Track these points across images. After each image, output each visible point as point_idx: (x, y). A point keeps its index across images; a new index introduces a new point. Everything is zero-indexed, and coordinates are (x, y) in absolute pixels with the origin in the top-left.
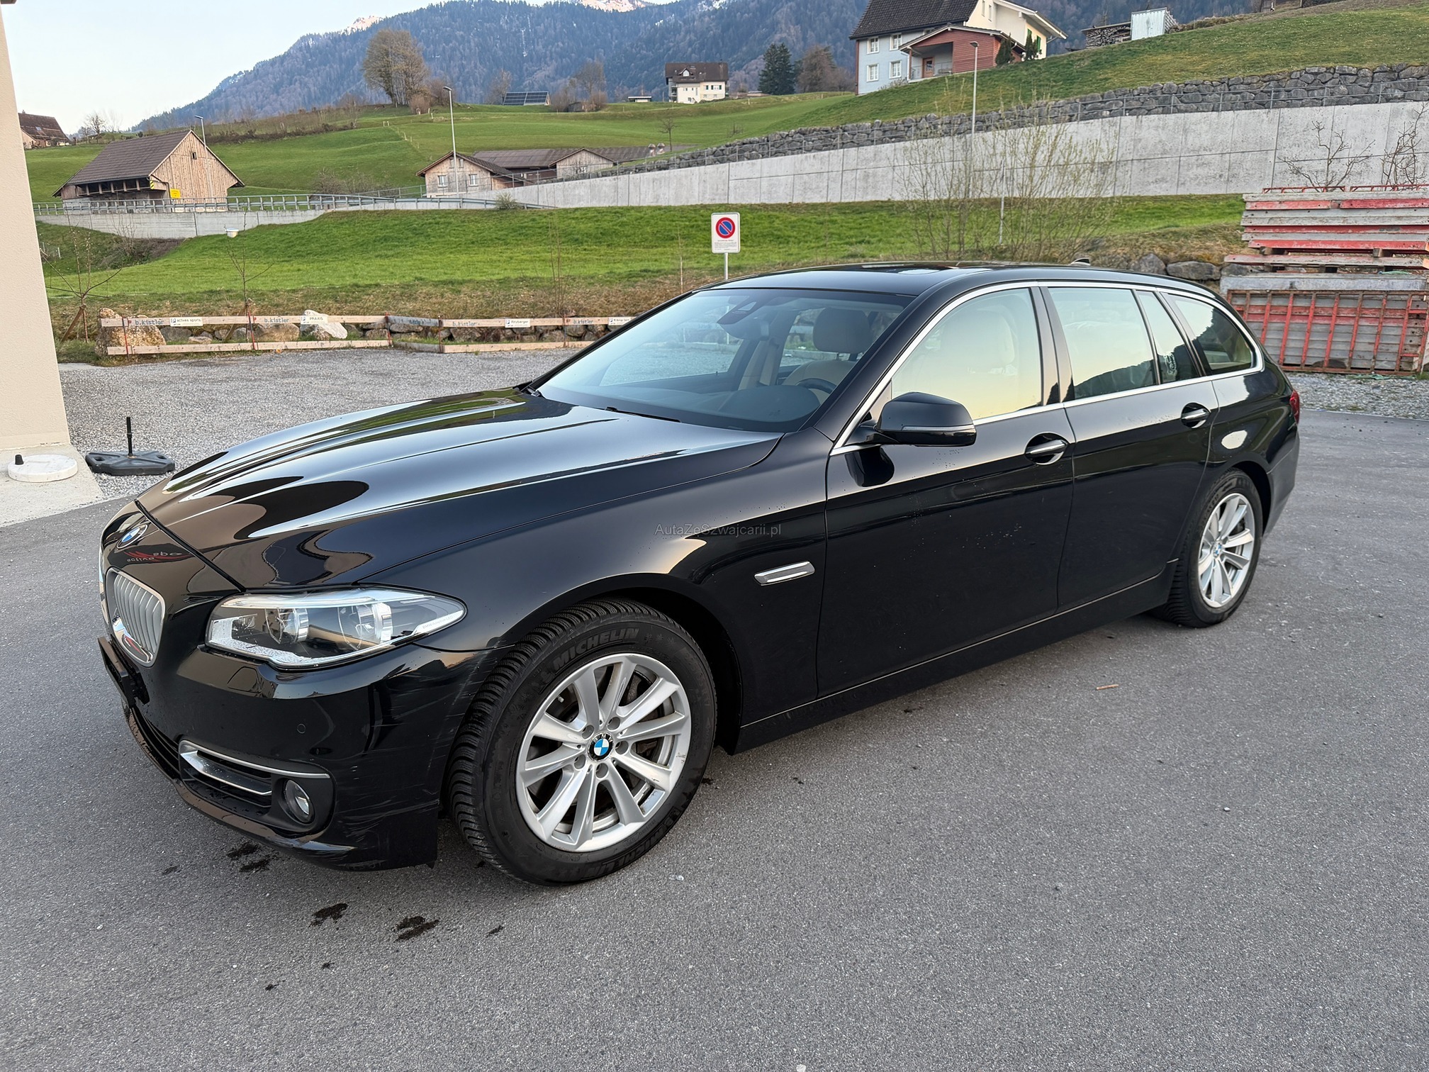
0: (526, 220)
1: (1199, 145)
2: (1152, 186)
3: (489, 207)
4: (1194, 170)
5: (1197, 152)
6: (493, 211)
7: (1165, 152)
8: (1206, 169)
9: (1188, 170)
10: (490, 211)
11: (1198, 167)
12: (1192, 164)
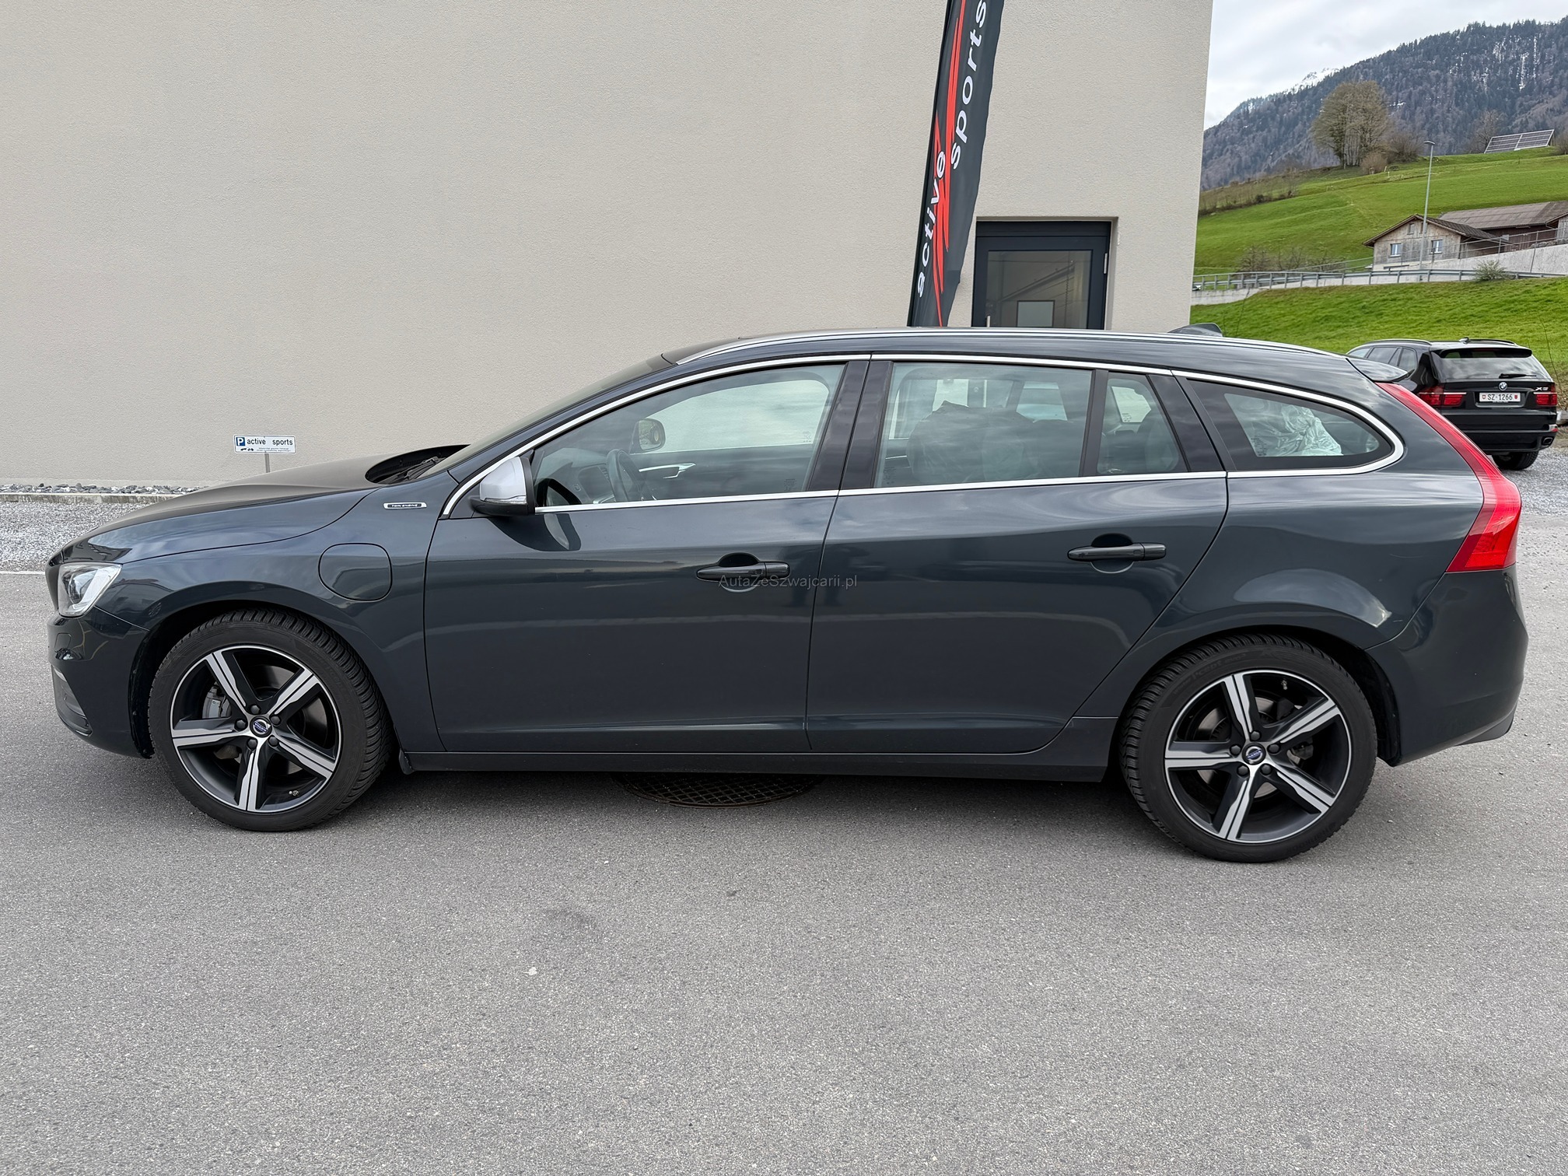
0: (1516, 293)
3: (1464, 278)
6: (1471, 283)
10: (1466, 283)
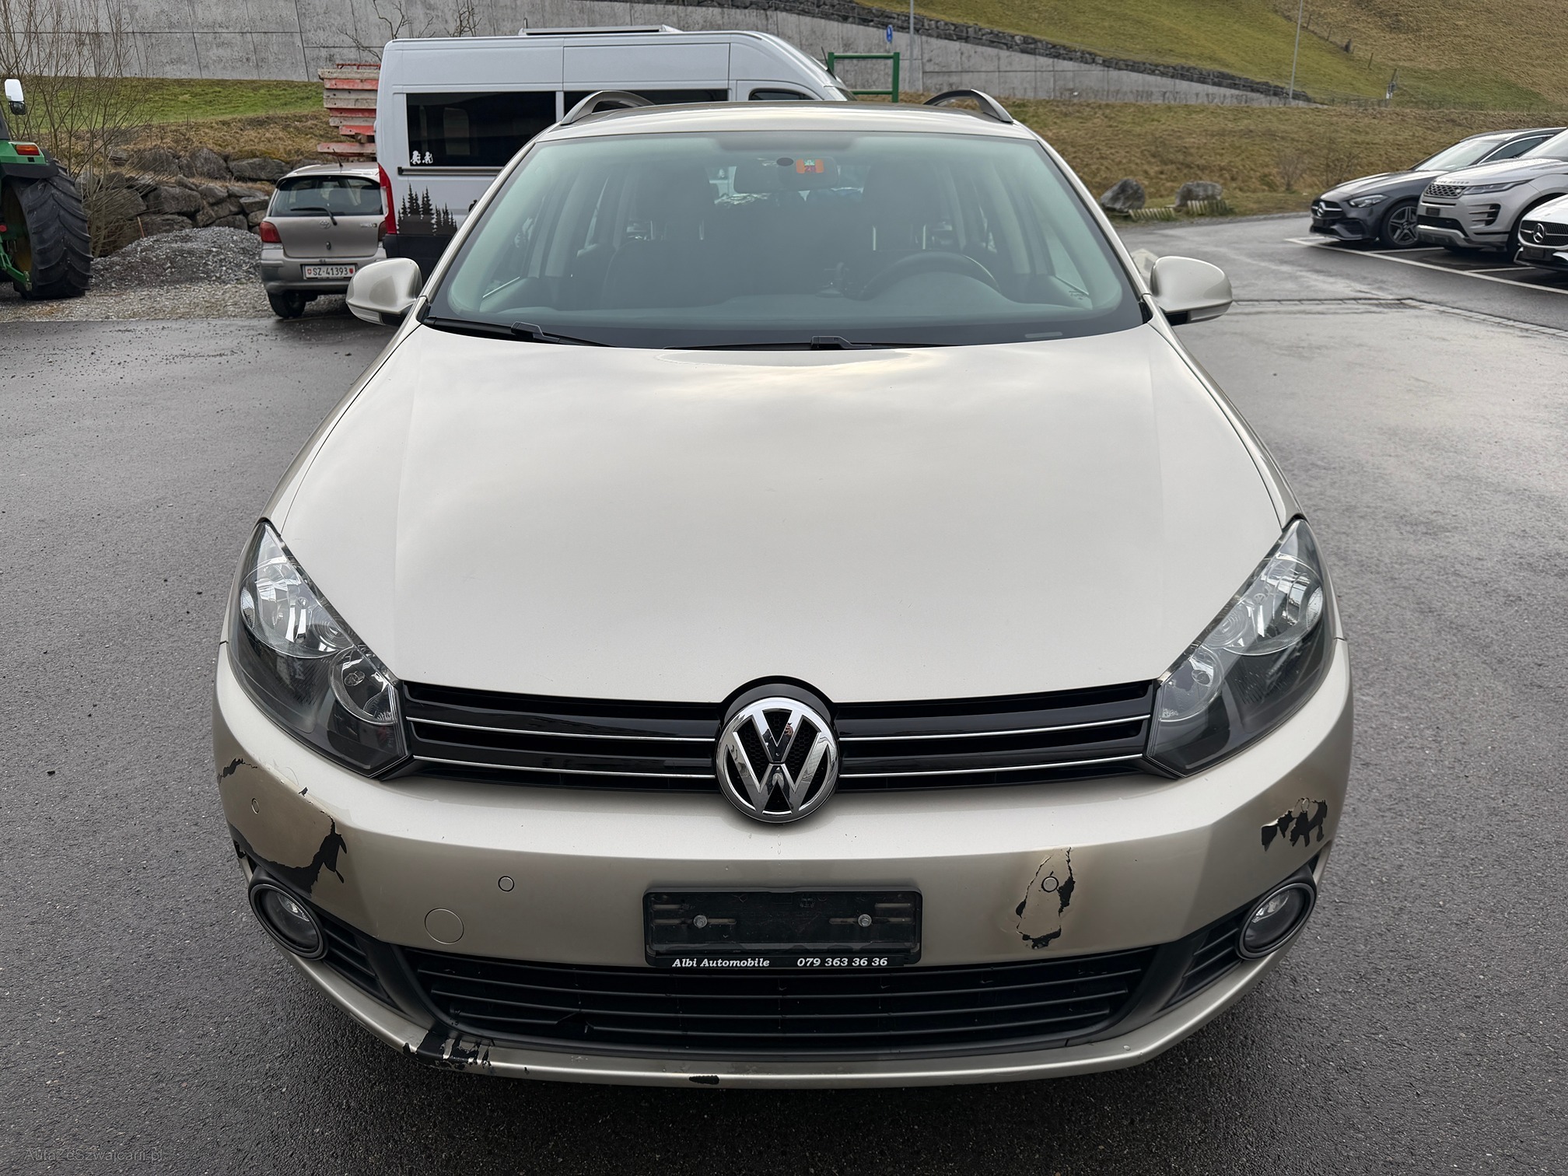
1: (211, 20)
2: (168, 68)
4: (215, 51)
5: (213, 28)
7: (171, 25)
8: (229, 50)
9: (208, 50)
11: (218, 46)
12: (211, 44)
